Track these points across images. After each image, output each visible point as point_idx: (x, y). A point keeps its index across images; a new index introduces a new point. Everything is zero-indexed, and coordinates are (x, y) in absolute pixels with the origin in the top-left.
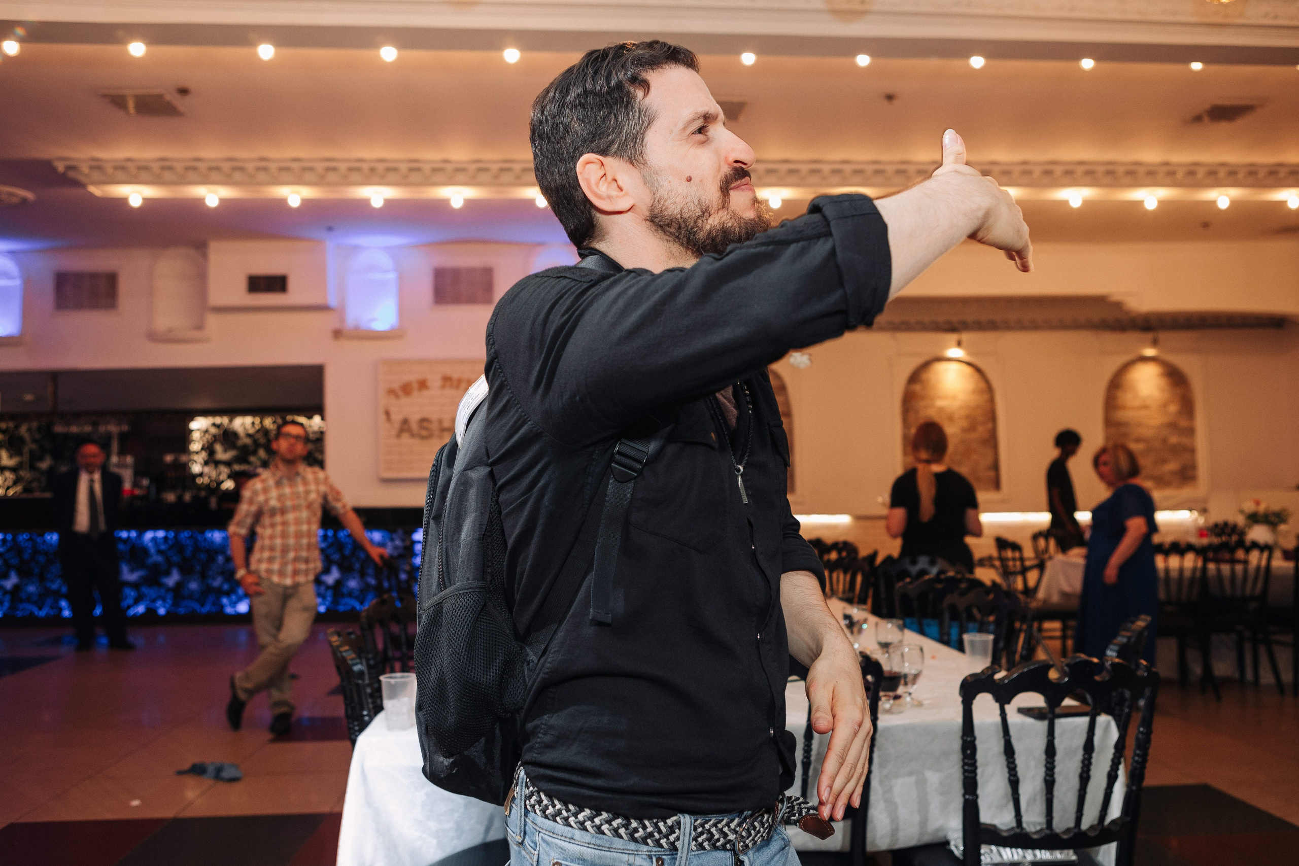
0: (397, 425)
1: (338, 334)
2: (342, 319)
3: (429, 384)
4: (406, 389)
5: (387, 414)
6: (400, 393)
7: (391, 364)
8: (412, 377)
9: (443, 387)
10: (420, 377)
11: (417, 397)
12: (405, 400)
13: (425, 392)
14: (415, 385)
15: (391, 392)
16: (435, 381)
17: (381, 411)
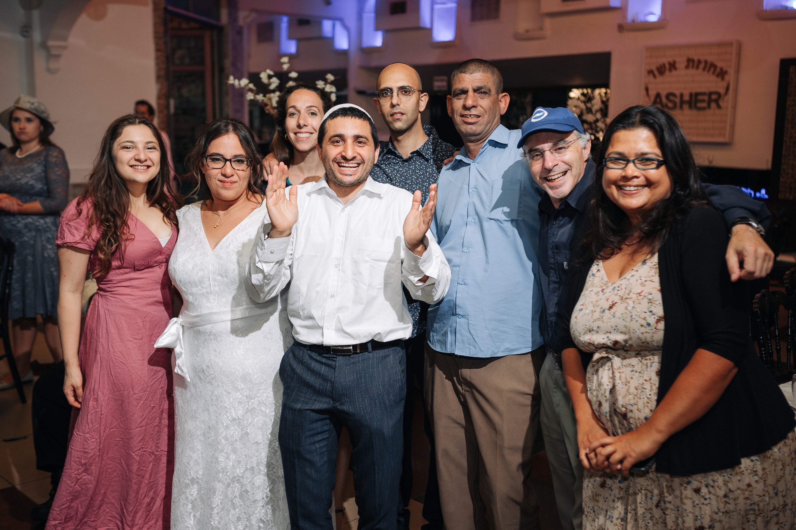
0: (652, 99)
1: (621, 28)
2: (625, 16)
3: (677, 65)
4: (661, 70)
5: (647, 89)
6: (656, 73)
7: (652, 50)
8: (665, 60)
9: (687, 67)
10: (671, 60)
11: (669, 76)
12: (659, 79)
13: (674, 72)
14: (667, 66)
15: (650, 72)
16: (681, 63)
17: (643, 87)
